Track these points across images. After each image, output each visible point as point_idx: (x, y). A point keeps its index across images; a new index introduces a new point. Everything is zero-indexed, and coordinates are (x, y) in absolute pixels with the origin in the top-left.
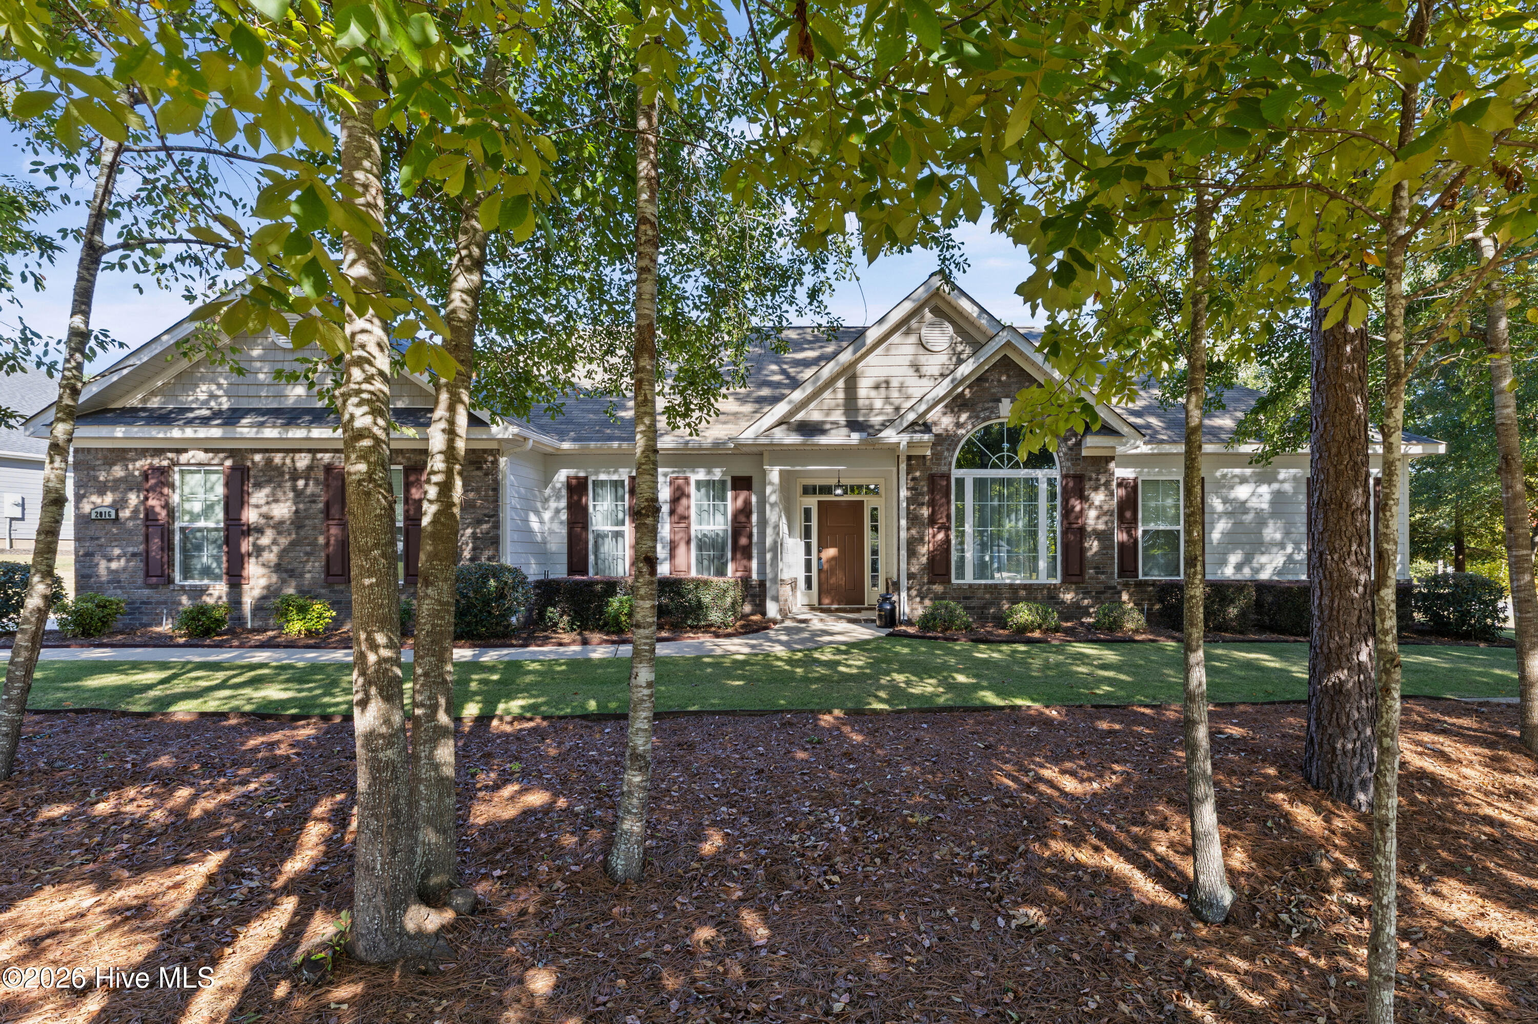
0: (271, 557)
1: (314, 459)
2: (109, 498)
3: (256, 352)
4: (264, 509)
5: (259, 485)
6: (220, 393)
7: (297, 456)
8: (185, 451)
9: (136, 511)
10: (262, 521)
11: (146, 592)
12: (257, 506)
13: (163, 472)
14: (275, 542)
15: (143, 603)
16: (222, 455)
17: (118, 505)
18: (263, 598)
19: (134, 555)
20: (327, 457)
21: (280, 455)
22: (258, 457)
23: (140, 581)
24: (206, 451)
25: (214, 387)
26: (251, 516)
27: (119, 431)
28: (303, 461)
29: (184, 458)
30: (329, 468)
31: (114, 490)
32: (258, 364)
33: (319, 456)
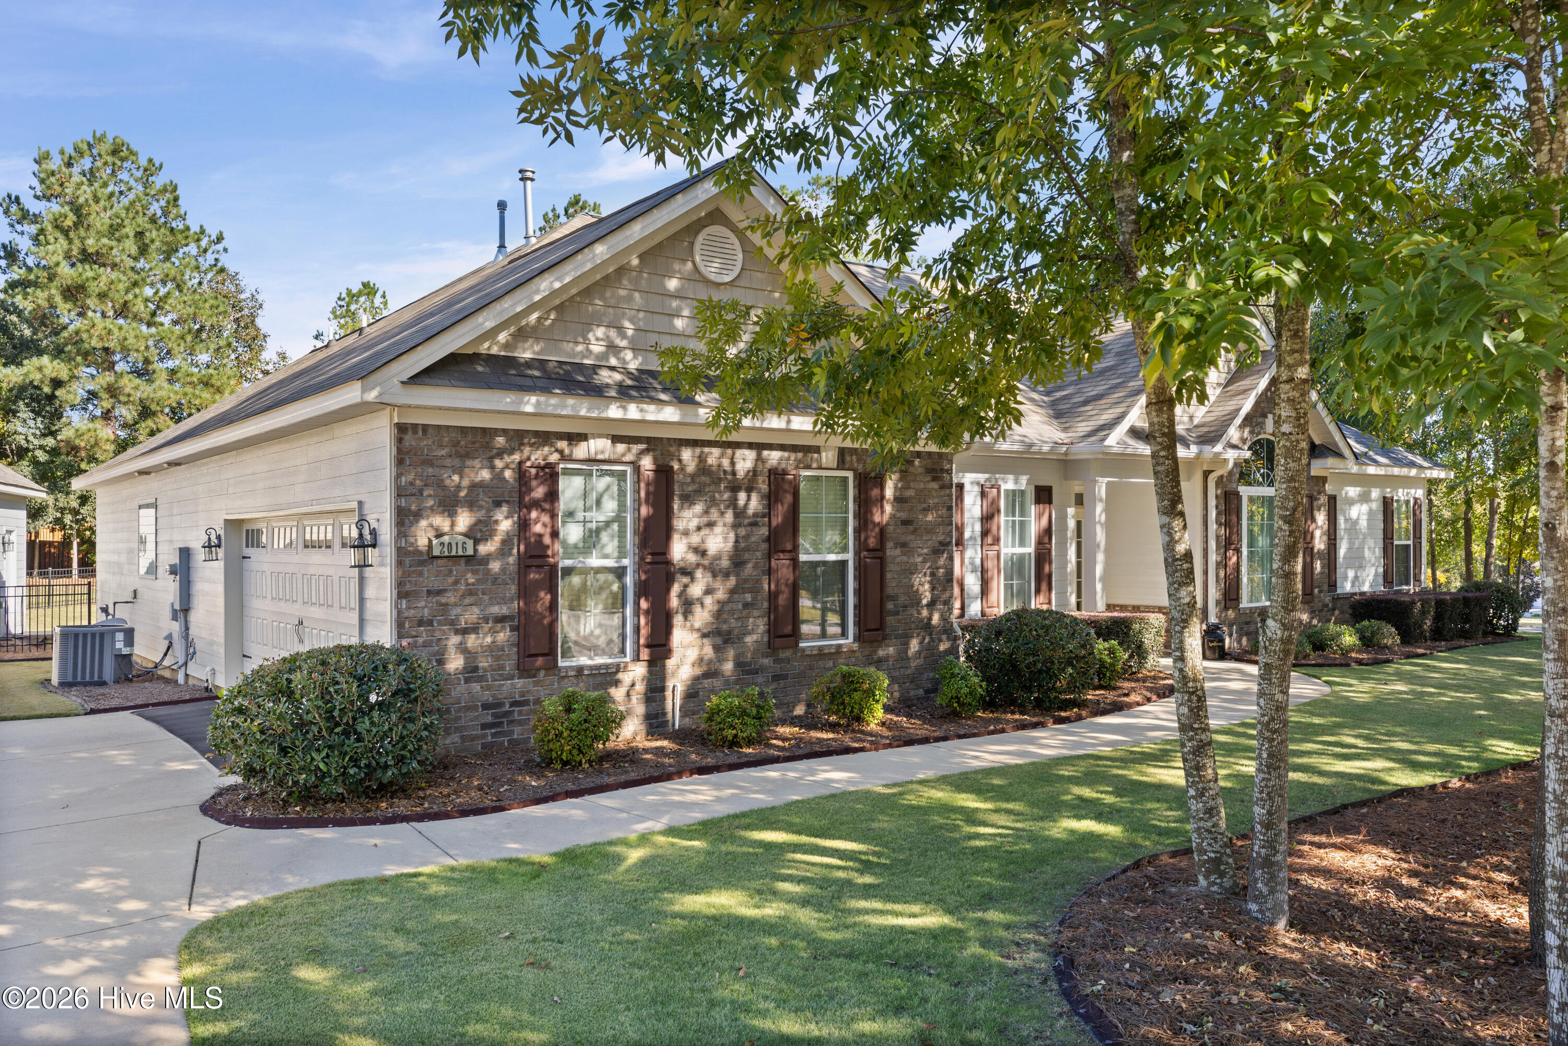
0: (702, 616)
1: (759, 459)
2: (464, 520)
3: (673, 284)
4: (695, 539)
5: (688, 500)
6: (623, 343)
7: (739, 453)
8: (583, 437)
9: (506, 542)
10: (692, 558)
11: (519, 683)
12: (686, 533)
13: (550, 474)
14: (709, 591)
15: (514, 704)
16: (636, 448)
17: (478, 533)
18: (696, 679)
19: (501, 619)
20: (774, 457)
21: (716, 451)
22: (687, 455)
23: (509, 665)
24: (616, 439)
25: (613, 333)
26: (679, 550)
27: (530, 403)
28: (745, 461)
29: (581, 450)
30: (776, 475)
31: (471, 504)
32: (675, 304)
33: (765, 453)
